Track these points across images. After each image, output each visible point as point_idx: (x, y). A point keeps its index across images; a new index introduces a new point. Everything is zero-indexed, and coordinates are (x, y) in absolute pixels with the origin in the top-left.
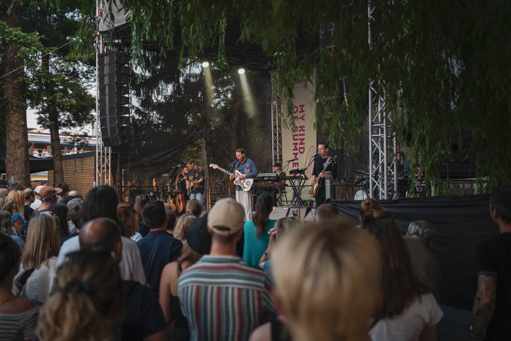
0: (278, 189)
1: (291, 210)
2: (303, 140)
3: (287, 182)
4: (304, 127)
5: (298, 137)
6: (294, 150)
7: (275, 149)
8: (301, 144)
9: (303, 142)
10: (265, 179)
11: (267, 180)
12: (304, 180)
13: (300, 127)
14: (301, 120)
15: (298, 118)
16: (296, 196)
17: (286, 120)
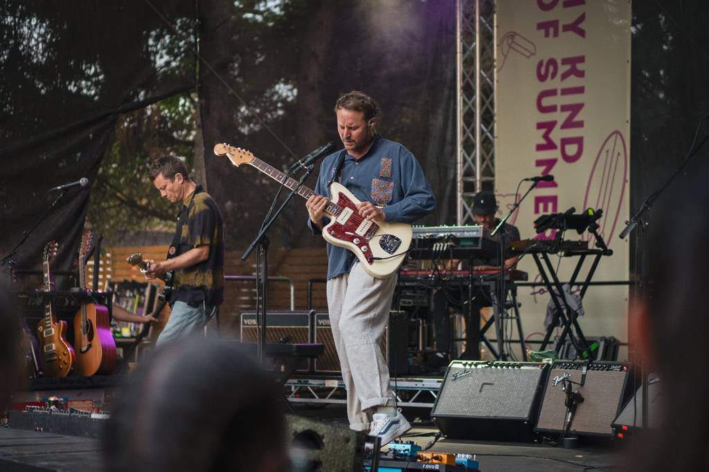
0: (487, 288)
1: (557, 378)
2: (576, 108)
3: (526, 264)
4: (581, 59)
5: (559, 100)
6: (540, 148)
7: (469, 146)
8: (568, 124)
9: (577, 119)
10: (437, 247)
11: (445, 255)
12: (594, 257)
13: (565, 61)
14: (571, 34)
15: (560, 29)
16: (560, 319)
17: (512, 36)
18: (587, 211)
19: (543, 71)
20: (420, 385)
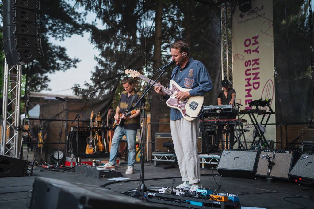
0: (234, 125)
2: (257, 74)
3: (246, 117)
4: (258, 60)
5: (252, 72)
6: (246, 86)
8: (255, 78)
9: (258, 76)
10: (217, 112)
12: (268, 115)
13: (253, 61)
14: (255, 53)
15: (252, 51)
16: (258, 134)
17: (237, 55)
18: (266, 100)
19: (247, 64)
20: (212, 156)
